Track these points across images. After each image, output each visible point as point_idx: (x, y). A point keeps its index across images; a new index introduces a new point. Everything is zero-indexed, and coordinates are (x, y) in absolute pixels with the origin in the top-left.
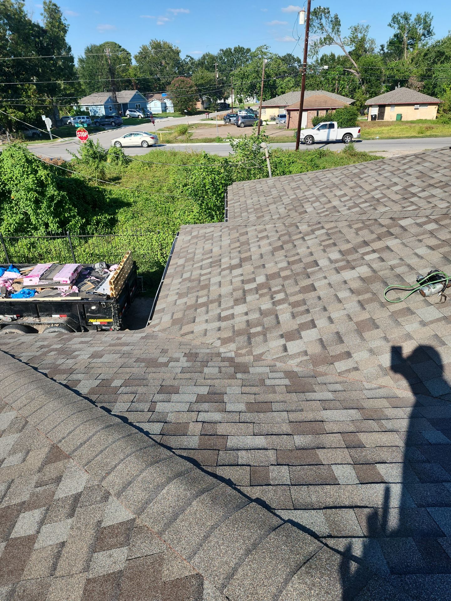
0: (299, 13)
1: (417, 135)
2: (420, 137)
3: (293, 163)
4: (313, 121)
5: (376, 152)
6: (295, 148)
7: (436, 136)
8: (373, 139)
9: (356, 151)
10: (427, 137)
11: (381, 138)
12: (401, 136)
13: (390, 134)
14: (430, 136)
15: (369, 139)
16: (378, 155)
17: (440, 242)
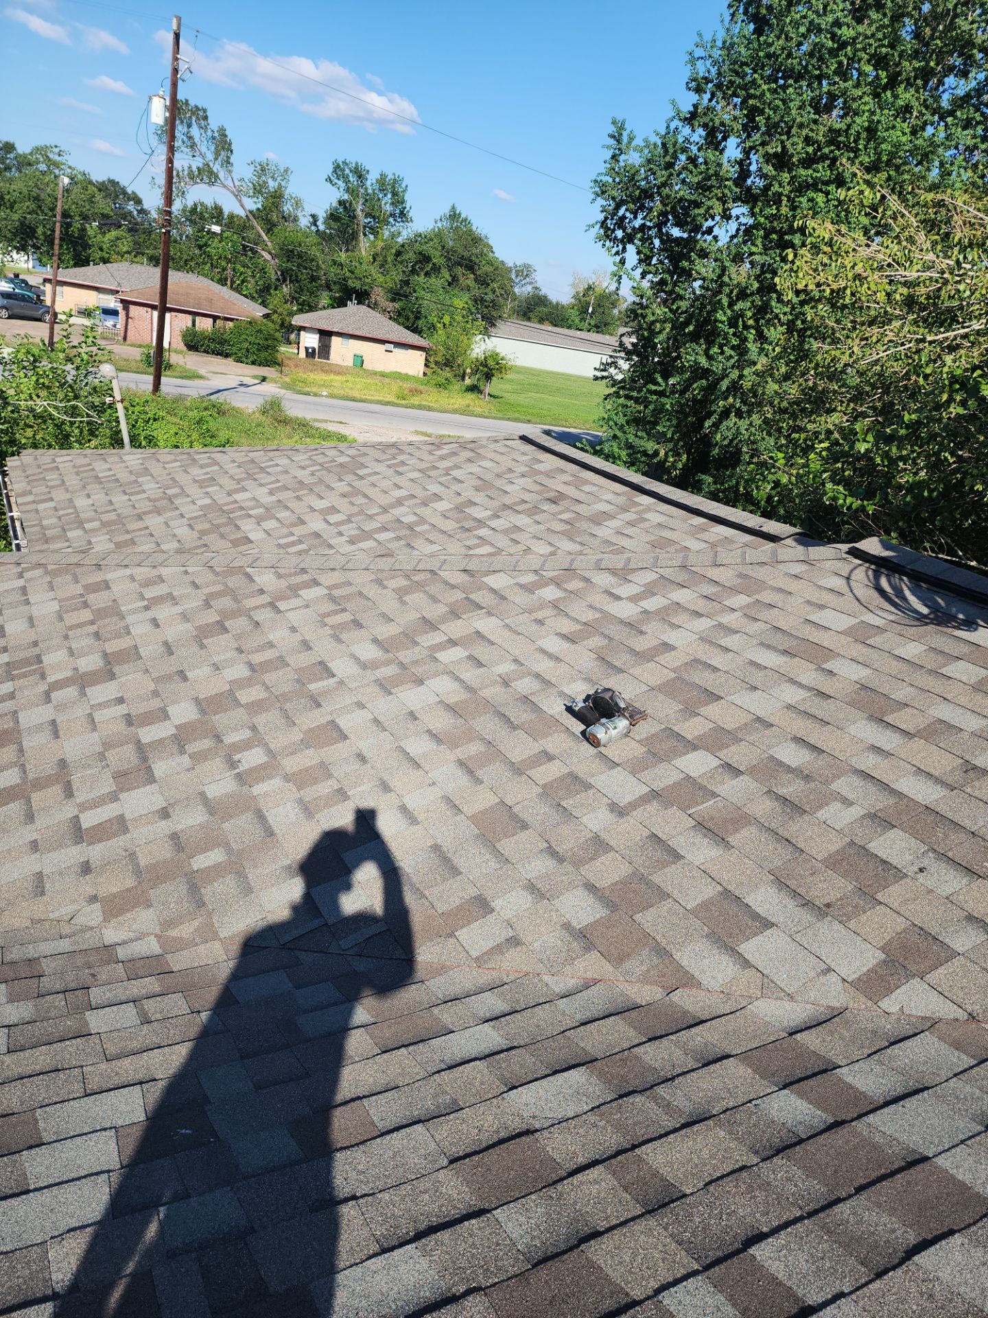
0: (150, 98)
1: (396, 401)
2: (402, 406)
3: (155, 420)
4: (184, 336)
5: (326, 421)
6: (151, 387)
7: (429, 409)
8: (315, 395)
9: (288, 413)
10: (413, 407)
11: (331, 396)
12: (369, 398)
13: (347, 390)
14: (420, 407)
15: (307, 394)
16: (332, 428)
17: (579, 627)
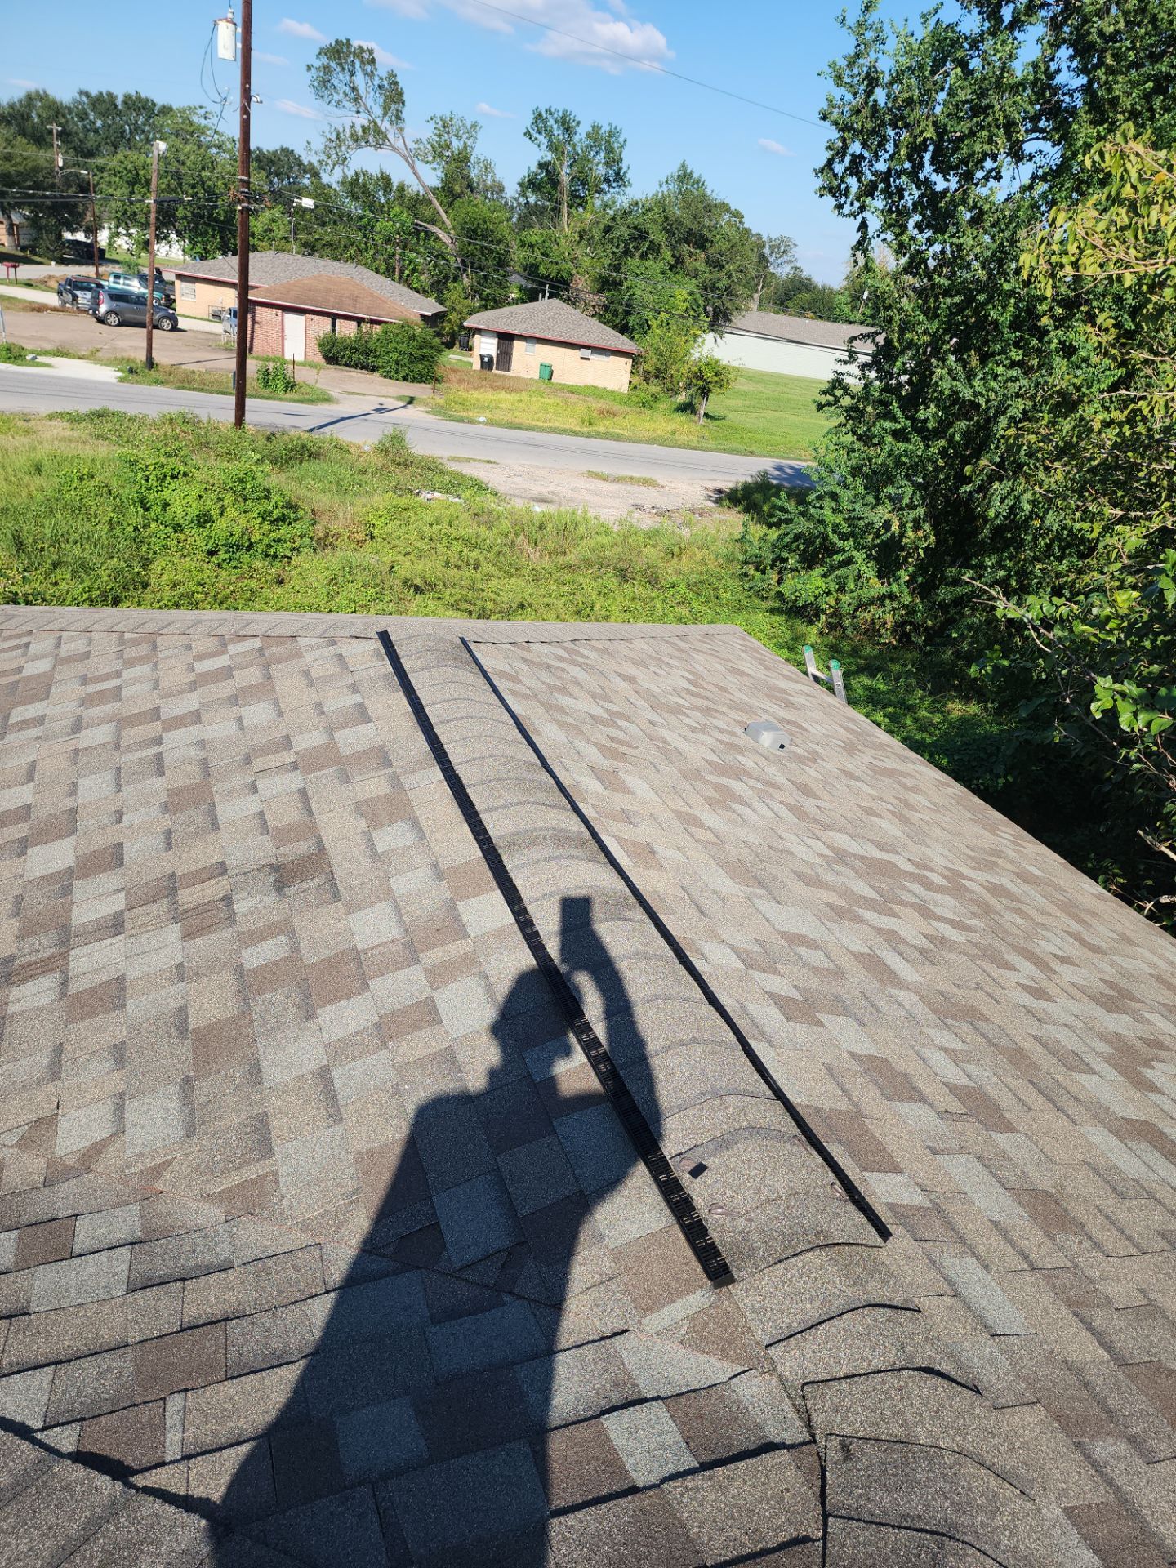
0: (215, 24)
1: (578, 429)
2: (582, 435)
5: (468, 460)
7: (618, 438)
8: (471, 422)
9: (413, 450)
10: (597, 435)
11: (491, 423)
12: (540, 424)
13: (516, 414)
14: (606, 436)
15: (461, 420)
16: (468, 470)
